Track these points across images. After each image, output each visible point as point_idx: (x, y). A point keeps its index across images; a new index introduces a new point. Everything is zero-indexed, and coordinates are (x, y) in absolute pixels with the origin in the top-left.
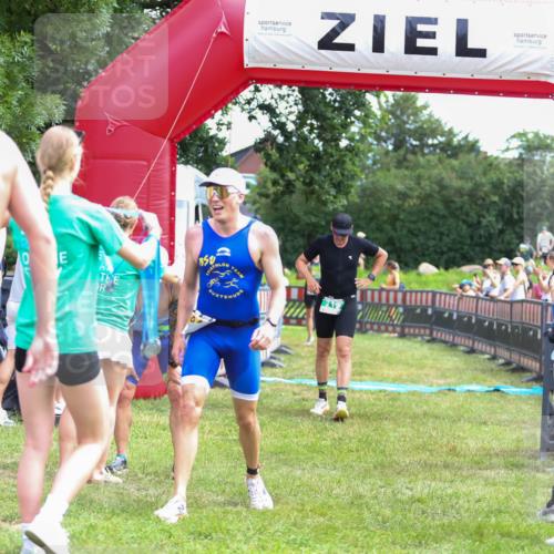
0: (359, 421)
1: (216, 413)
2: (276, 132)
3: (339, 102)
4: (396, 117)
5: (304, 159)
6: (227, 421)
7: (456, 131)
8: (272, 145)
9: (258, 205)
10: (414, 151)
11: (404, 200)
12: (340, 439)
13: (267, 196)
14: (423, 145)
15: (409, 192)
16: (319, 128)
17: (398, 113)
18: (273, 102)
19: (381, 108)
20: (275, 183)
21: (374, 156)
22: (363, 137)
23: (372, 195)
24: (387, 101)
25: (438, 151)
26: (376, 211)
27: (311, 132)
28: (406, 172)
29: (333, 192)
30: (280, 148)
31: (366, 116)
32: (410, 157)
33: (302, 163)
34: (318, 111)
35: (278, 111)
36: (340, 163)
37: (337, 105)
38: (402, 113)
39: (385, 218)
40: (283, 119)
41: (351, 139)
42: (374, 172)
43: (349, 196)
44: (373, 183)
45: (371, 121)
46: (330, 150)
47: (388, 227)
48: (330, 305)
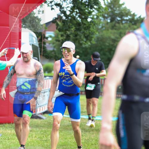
0: (96, 132)
1: (38, 129)
2: (62, 15)
3: (88, 2)
4: (111, 8)
5: (73, 26)
6: (42, 132)
7: (136, 14)
8: (60, 20)
9: (54, 45)
10: (118, 22)
11: (114, 42)
12: (88, 139)
13: (59, 41)
14: (122, 20)
15: (116, 39)
16: (79, 13)
17: (112, 6)
18: (61, 2)
19: (105, 4)
20: (62, 36)
21: (102, 25)
22: (98, 17)
23: (101, 40)
24: (108, 2)
25: (128, 22)
26: (103, 47)
27: (76, 15)
28: (115, 31)
29: (85, 39)
30: (64, 22)
31: (99, 8)
32: (117, 25)
33: (72, 28)
34: (79, 7)
35: (63, 6)
36: (88, 28)
37: (87, 3)
38: (114, 7)
39: (107, 50)
40: (65, 10)
41: (92, 18)
42: (102, 31)
43: (92, 42)
44: (102, 36)
45: (101, 10)
46: (84, 22)
47: (108, 53)
48: (90, 87)
